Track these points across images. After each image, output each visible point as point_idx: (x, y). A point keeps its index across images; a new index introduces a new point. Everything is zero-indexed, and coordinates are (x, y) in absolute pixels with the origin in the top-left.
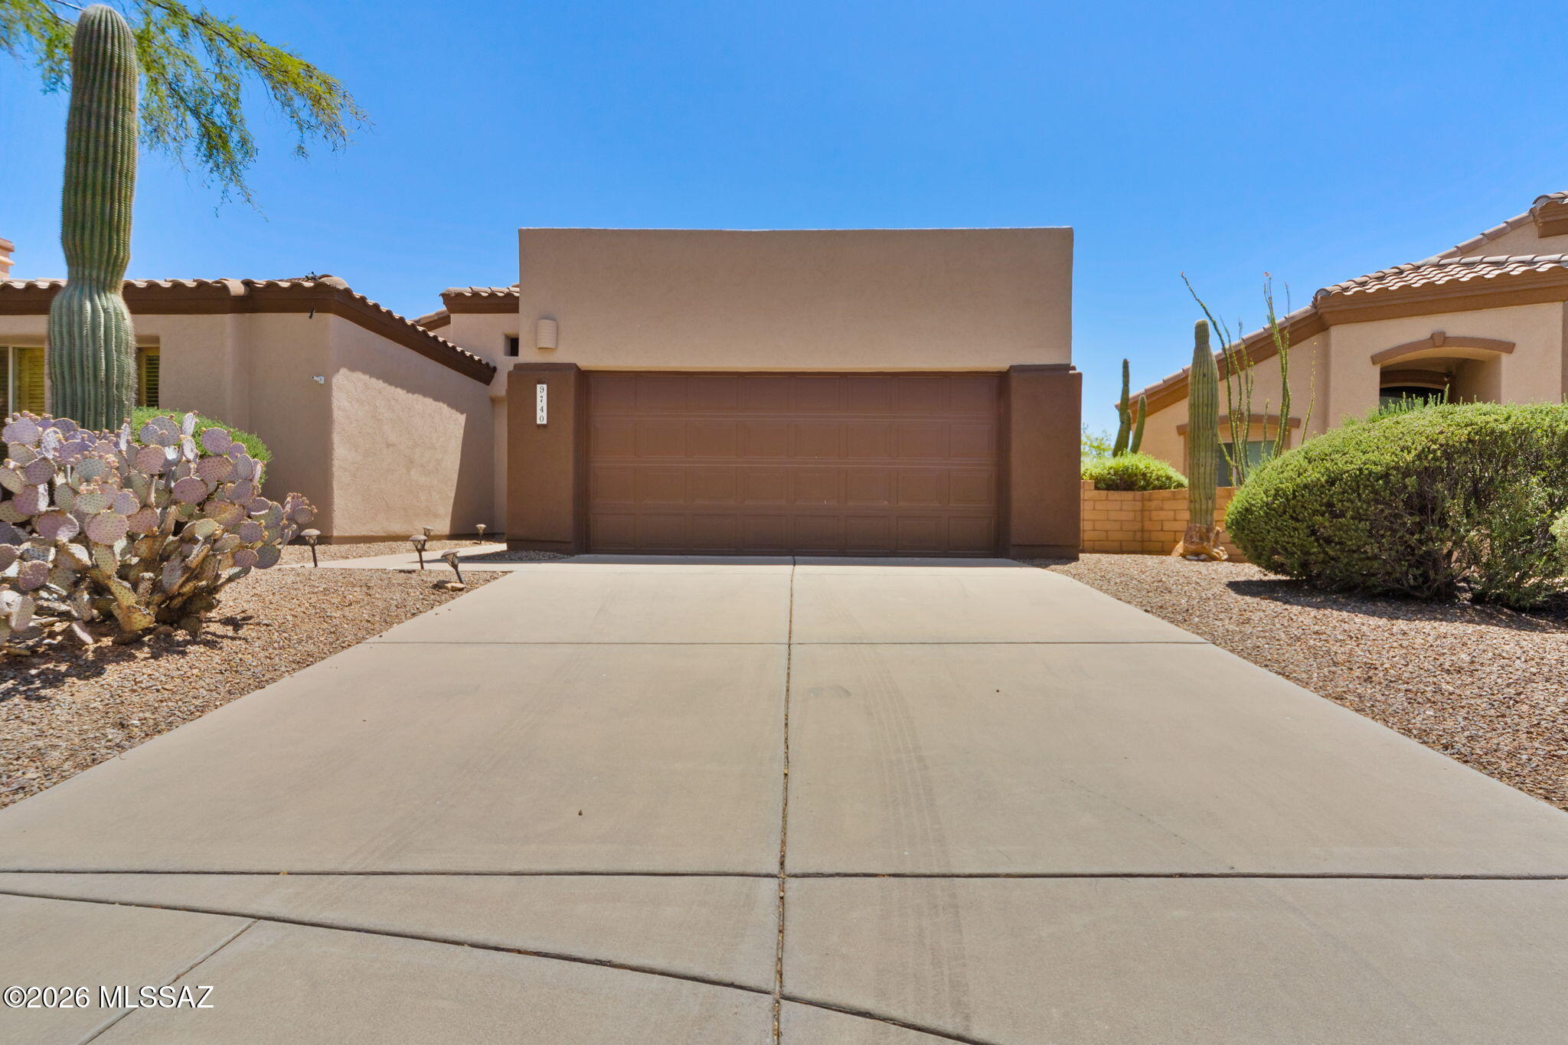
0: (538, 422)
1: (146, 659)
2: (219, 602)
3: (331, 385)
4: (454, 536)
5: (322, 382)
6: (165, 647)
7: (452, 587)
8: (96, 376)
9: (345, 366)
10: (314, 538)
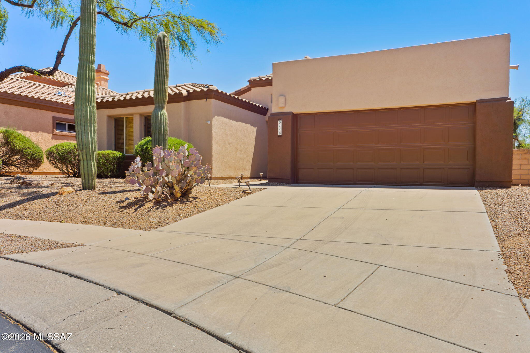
0: (279, 135)
1: (179, 204)
2: (192, 192)
3: (212, 124)
4: (252, 178)
5: (209, 123)
6: (182, 202)
7: (248, 192)
8: (161, 133)
9: (216, 115)
10: (209, 177)
